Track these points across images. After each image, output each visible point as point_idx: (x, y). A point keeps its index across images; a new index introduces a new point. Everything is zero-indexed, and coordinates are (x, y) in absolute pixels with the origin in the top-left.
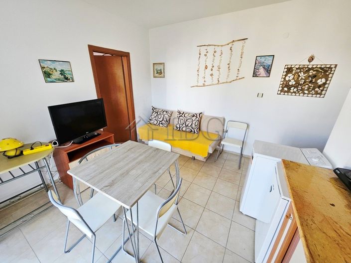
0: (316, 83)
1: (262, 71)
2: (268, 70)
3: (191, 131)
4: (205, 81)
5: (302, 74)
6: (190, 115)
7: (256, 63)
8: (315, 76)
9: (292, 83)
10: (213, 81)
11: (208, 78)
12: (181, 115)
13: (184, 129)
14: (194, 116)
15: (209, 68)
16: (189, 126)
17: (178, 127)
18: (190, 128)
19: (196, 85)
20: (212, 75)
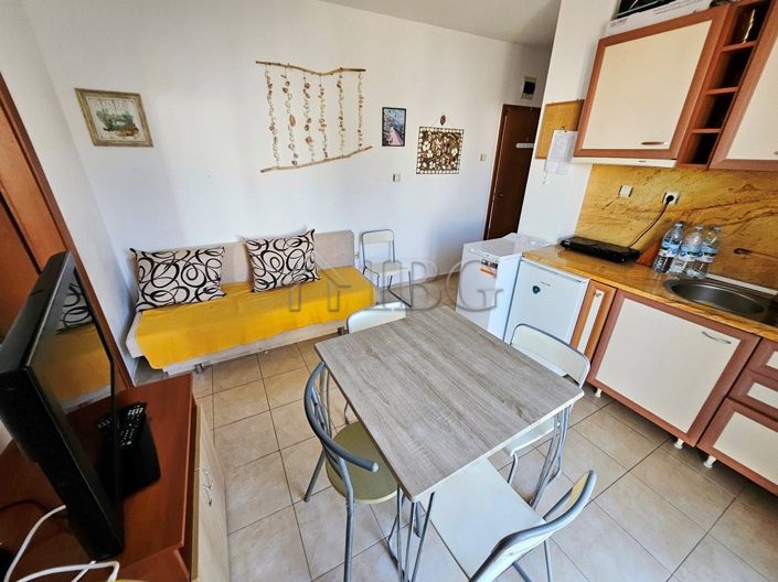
0: (450, 154)
1: (393, 135)
2: (402, 135)
3: (308, 278)
4: (295, 156)
5: (437, 141)
6: (290, 243)
7: (383, 121)
8: (448, 145)
9: (430, 155)
10: (313, 155)
11: (302, 147)
12: (264, 248)
13: (288, 280)
14: (301, 242)
15: (301, 122)
16: (299, 267)
17: (270, 279)
18: (302, 272)
19: (275, 165)
20: (308, 140)
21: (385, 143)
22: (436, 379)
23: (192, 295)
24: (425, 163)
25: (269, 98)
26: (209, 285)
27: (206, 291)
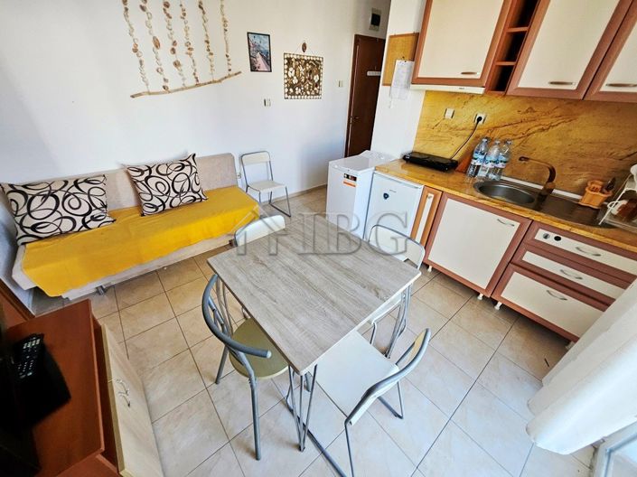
0: (312, 81)
1: (260, 61)
2: (268, 61)
3: (195, 199)
4: (165, 80)
5: (301, 68)
6: (173, 167)
7: (249, 46)
8: (311, 72)
9: (295, 81)
10: (184, 79)
11: (170, 71)
12: (147, 174)
13: (176, 202)
14: (183, 166)
15: (166, 45)
16: (185, 190)
17: (157, 203)
18: (188, 194)
19: (146, 90)
20: (177, 64)
21: (254, 69)
22: (313, 276)
23: (79, 224)
24: (292, 89)
25: (126, 16)
26: (95, 213)
27: (93, 219)
